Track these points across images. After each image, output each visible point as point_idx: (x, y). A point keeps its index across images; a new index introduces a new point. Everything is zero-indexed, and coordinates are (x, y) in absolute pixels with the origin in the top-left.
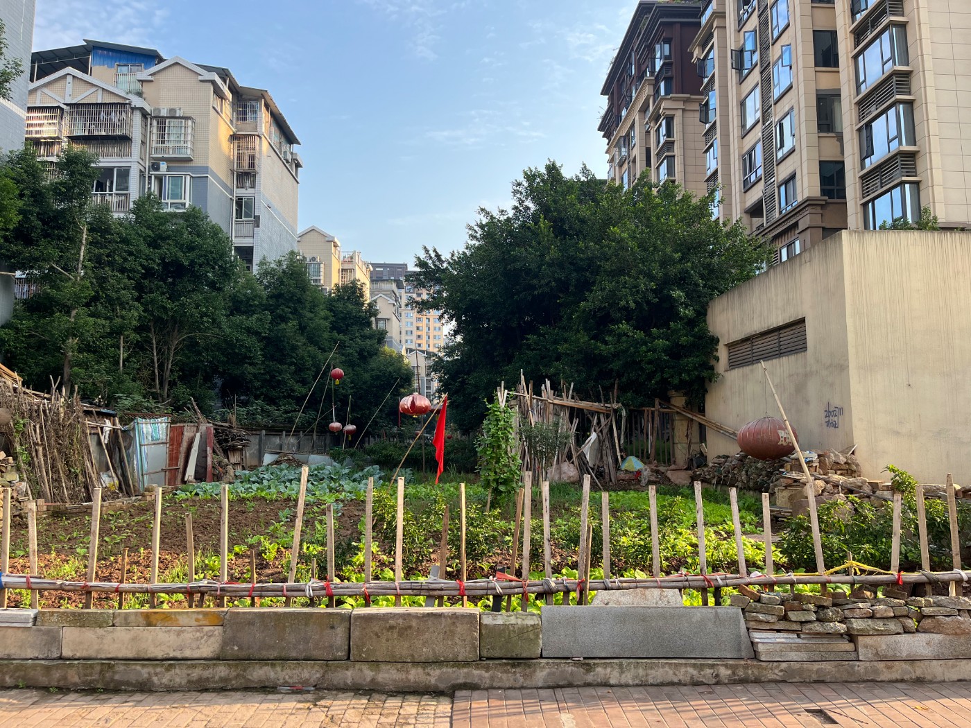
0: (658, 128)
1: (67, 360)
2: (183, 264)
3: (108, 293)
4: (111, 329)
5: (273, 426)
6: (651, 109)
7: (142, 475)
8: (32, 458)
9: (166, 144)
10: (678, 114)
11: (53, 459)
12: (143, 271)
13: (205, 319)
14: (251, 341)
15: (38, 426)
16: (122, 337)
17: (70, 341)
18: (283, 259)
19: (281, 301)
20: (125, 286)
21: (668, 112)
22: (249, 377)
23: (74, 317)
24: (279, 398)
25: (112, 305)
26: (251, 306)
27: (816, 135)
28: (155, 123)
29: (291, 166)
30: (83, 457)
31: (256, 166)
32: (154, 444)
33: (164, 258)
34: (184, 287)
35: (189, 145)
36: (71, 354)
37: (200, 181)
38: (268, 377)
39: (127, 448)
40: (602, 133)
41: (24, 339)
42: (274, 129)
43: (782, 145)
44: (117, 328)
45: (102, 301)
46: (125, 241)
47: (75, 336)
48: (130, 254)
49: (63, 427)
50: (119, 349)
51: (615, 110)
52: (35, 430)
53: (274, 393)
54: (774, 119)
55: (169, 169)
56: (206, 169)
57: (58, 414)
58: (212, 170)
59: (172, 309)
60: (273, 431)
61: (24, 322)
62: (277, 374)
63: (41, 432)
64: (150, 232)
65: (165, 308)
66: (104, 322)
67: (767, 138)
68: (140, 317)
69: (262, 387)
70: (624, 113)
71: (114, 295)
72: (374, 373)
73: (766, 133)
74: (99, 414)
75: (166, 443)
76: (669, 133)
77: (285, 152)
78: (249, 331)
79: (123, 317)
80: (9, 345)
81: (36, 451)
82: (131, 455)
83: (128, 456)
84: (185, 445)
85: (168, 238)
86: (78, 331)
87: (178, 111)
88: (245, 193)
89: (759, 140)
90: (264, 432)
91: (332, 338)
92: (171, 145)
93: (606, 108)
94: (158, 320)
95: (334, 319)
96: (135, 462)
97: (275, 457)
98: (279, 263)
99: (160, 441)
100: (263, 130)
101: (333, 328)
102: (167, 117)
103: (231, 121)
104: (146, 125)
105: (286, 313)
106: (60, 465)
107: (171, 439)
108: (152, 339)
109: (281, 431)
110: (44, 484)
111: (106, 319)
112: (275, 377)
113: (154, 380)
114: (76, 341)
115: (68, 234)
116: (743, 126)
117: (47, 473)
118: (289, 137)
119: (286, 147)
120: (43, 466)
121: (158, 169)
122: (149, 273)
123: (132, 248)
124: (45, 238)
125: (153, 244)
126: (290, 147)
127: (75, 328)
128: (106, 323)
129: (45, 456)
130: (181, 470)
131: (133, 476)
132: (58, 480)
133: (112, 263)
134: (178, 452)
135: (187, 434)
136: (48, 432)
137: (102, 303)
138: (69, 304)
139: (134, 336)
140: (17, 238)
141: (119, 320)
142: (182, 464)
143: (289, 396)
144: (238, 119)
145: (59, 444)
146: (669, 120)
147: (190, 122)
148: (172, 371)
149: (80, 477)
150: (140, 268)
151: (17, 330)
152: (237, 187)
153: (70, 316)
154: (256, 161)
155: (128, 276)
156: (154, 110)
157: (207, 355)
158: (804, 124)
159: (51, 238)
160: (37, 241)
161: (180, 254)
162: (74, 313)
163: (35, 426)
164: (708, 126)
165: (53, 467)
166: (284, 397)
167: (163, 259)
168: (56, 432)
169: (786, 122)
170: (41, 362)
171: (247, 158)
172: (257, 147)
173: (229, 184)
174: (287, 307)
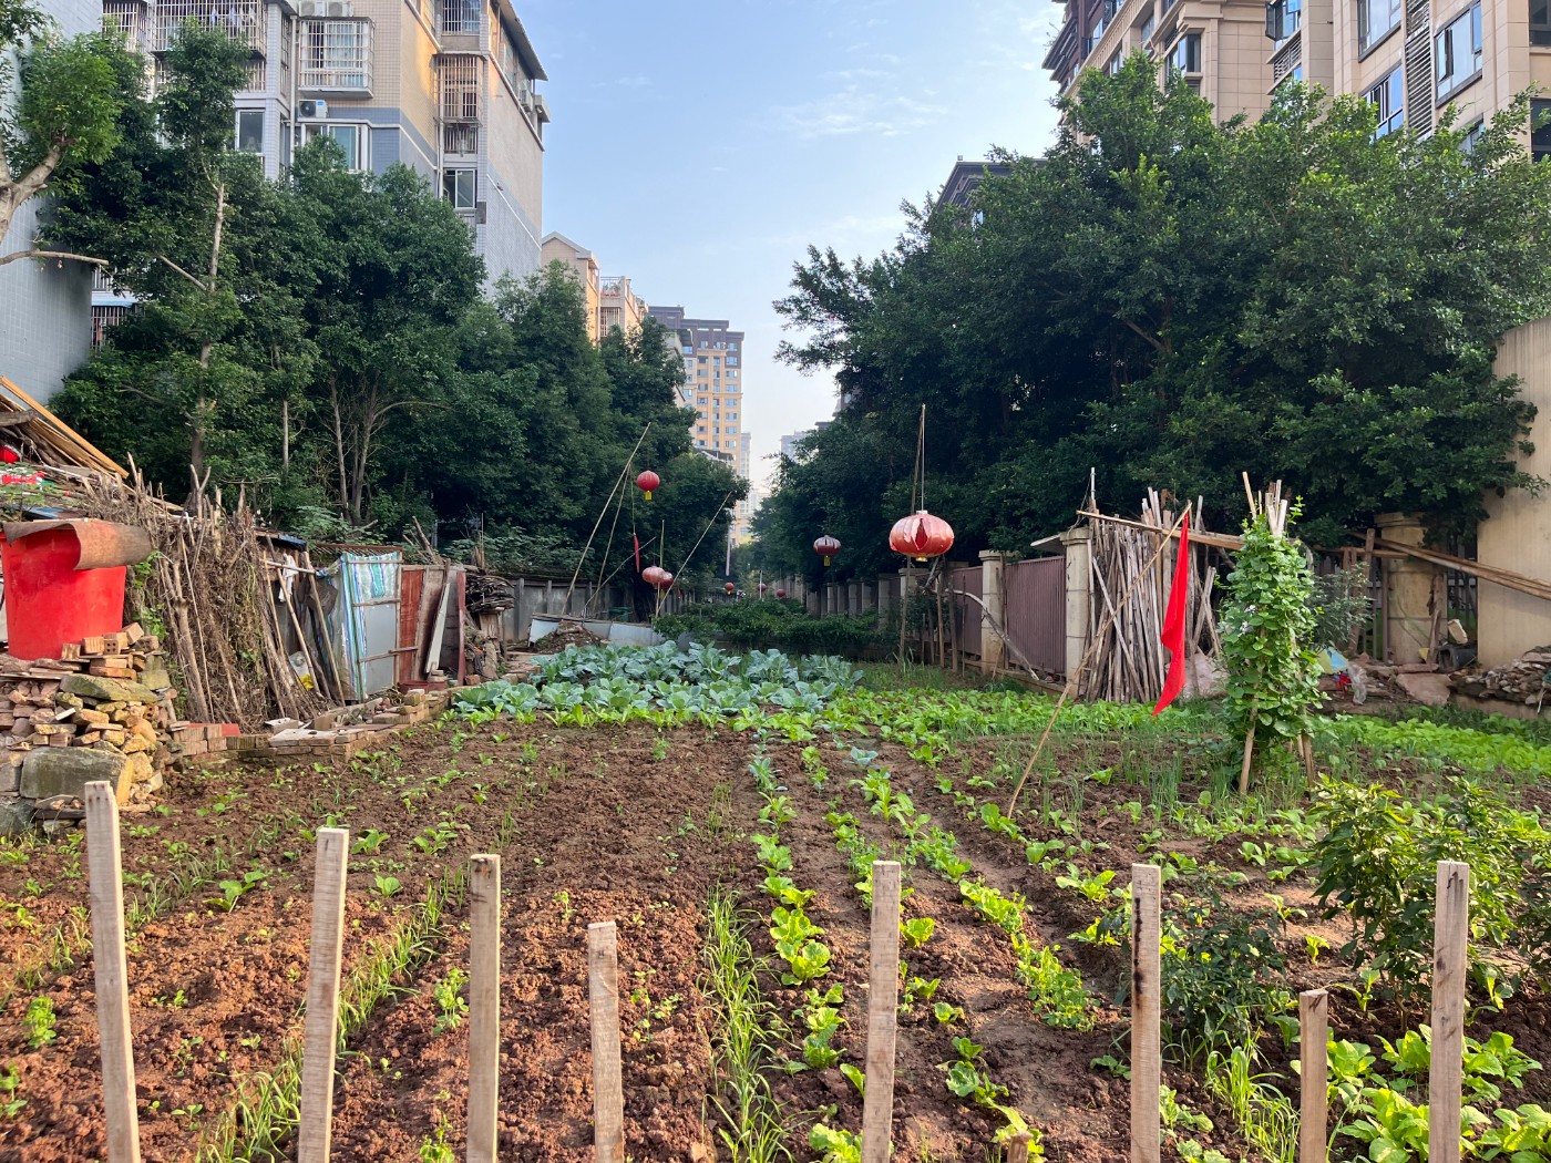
0: (1171, 56)
1: (198, 442)
2: (388, 271)
3: (261, 319)
4: (268, 389)
5: (535, 572)
6: (1157, 21)
7: (358, 662)
8: (171, 632)
9: (326, 69)
10: (1211, 27)
11: (209, 633)
12: (319, 282)
13: (428, 374)
14: (504, 416)
15: (176, 567)
16: (286, 404)
17: (203, 405)
18: (540, 275)
19: (539, 350)
20: (288, 308)
21: (1192, 25)
22: (487, 484)
23: (209, 360)
24: (535, 522)
25: (266, 344)
26: (488, 357)
27: (1528, 51)
28: (305, 29)
29: (531, 117)
30: (261, 630)
31: (478, 112)
32: (377, 604)
33: (354, 259)
34: (389, 315)
35: (365, 69)
36: (204, 430)
37: (386, 134)
38: (517, 486)
39: (328, 611)
40: (1051, 72)
41: (115, 400)
42: (506, 47)
43: (1450, 72)
44: (279, 387)
45: (249, 334)
46: (285, 223)
47: (209, 395)
48: (296, 248)
49: (224, 568)
50: (281, 425)
51: (1080, 29)
52: (172, 574)
53: (529, 514)
54: (1434, 23)
55: (330, 113)
56: (394, 114)
57: (210, 542)
58: (405, 119)
59: (369, 354)
60: (536, 580)
61: (114, 368)
62: (533, 481)
63: (184, 577)
64: (328, 210)
65: (356, 352)
66: (254, 374)
67: (1418, 61)
68: (315, 366)
69: (507, 503)
70: (1098, 32)
71: (270, 324)
72: (684, 483)
73: (1414, 51)
74: (277, 542)
75: (396, 602)
76: (1192, 63)
77: (524, 92)
78: (502, 399)
79: (285, 366)
80: (88, 412)
81: (177, 617)
82: (336, 625)
83: (331, 627)
84: (425, 606)
85: (361, 220)
86: (216, 387)
87: (345, 7)
88: (457, 161)
89: (1400, 63)
90: (522, 581)
91: (614, 421)
92: (334, 70)
93: (1061, 27)
94: (345, 375)
95: (614, 387)
96: (344, 639)
97: (551, 627)
98: (533, 282)
99: (385, 599)
100: (490, 48)
101: (615, 405)
102: (325, 18)
103: (434, 30)
104: (289, 34)
105: (547, 372)
106: (223, 647)
107: (404, 594)
108: (333, 411)
109: (546, 580)
110: (195, 684)
111: (257, 368)
112: (529, 485)
113: (337, 485)
114: (213, 405)
115: (190, 199)
116: (1362, 41)
117: (199, 661)
118: (529, 66)
119: (523, 82)
120: (191, 647)
121: (311, 113)
122: (328, 286)
123: (299, 237)
124: (147, 205)
125: (336, 230)
126: (529, 85)
127: (210, 381)
128: (258, 376)
129: (193, 626)
130: (419, 653)
131: (340, 664)
132: (218, 674)
133: (264, 264)
134: (415, 619)
135: (430, 585)
136: (196, 577)
137: (248, 338)
138: (195, 337)
139: (304, 404)
140: (94, 204)
141: (281, 371)
142: (421, 643)
143: (552, 520)
144: (445, 27)
145: (217, 602)
146: (1194, 38)
147: (366, 28)
148: (368, 470)
149: (259, 669)
150: (313, 275)
151: (101, 381)
152: (446, 152)
153: (199, 359)
154: (479, 104)
155: (293, 288)
156: (304, 6)
157: (429, 441)
158: (1505, 29)
159: (160, 205)
160: (134, 211)
161: (383, 253)
162: (206, 352)
163: (170, 566)
164: (1280, 44)
165: (208, 650)
166: (545, 521)
167: (352, 261)
168: (212, 579)
169: (1461, 32)
170: (148, 446)
171: (461, 97)
172: (480, 79)
173: (432, 145)
174: (550, 361)
